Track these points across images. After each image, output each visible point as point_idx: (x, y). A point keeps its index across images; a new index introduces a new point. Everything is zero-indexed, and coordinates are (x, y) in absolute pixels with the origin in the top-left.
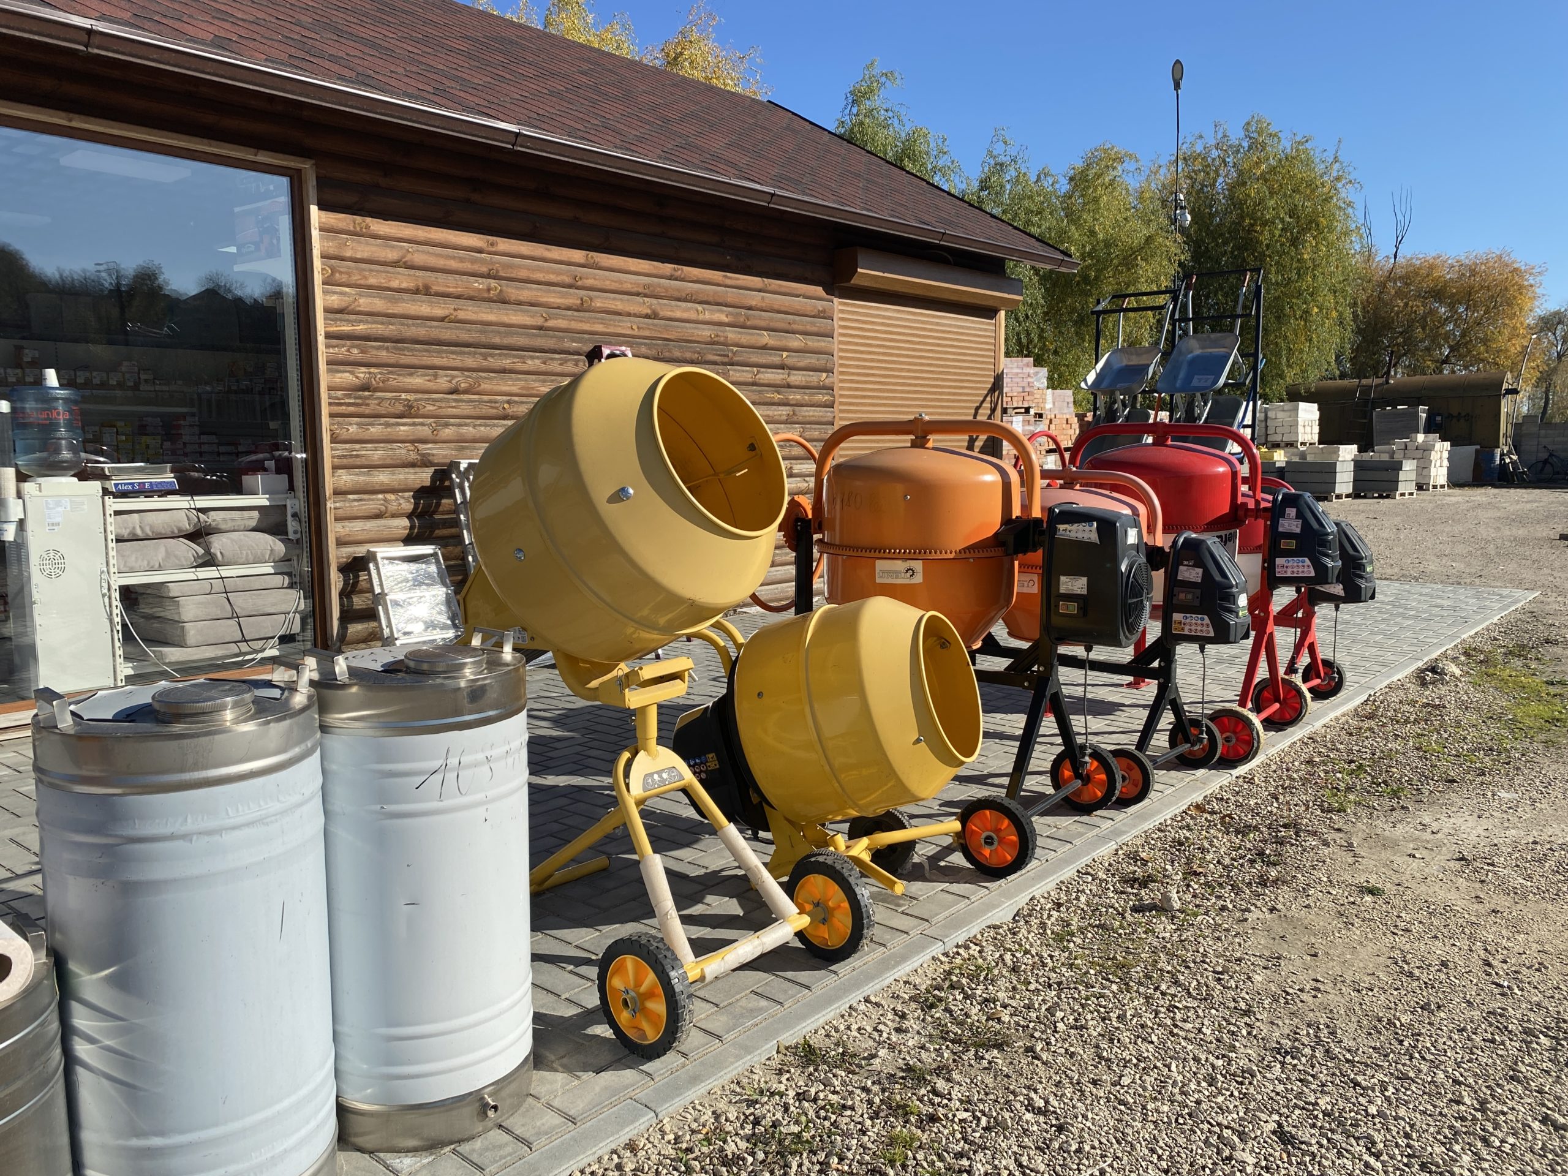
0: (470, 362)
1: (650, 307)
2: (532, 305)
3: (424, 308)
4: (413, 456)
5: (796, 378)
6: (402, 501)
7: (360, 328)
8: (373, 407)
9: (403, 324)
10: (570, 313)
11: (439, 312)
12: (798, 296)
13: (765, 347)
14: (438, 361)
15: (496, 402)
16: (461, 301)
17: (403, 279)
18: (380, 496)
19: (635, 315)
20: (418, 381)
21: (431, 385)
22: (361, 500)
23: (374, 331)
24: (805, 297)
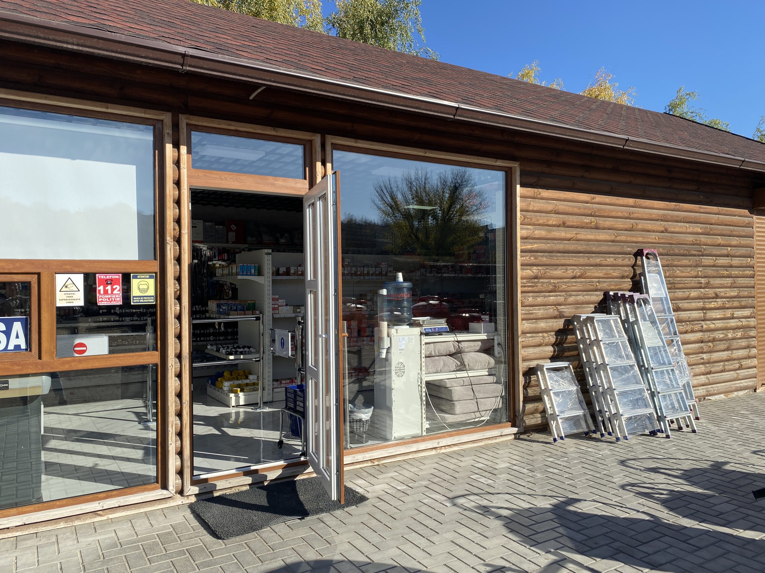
0: (582, 261)
1: (664, 227)
2: (609, 229)
3: (562, 233)
4: (556, 313)
5: (736, 261)
6: (550, 337)
7: (535, 246)
8: (539, 287)
9: (553, 243)
10: (626, 232)
11: (569, 236)
12: (735, 216)
13: (719, 245)
14: (568, 262)
15: (593, 282)
16: (578, 230)
17: (554, 219)
18: (541, 335)
19: (657, 232)
20: (558, 272)
21: (565, 275)
22: (532, 337)
23: (541, 248)
24: (739, 216)
